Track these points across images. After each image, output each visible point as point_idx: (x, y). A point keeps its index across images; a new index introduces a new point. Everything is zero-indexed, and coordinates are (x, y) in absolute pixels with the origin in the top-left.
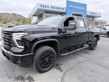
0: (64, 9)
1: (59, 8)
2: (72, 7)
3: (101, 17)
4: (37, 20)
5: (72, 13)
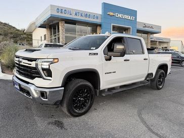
0: (97, 18)
1: (90, 15)
2: (112, 14)
3: (160, 32)
4: (45, 36)
5: (112, 24)
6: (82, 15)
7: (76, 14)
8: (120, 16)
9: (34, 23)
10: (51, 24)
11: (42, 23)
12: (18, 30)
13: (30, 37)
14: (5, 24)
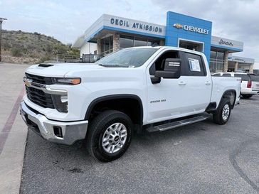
1: (151, 27)
2: (180, 26)
5: (179, 39)
6: (141, 27)
7: (134, 26)
8: (190, 28)
9: (83, 37)
10: (104, 37)
11: (92, 37)
12: (64, 45)
13: (77, 53)
14: (49, 38)
